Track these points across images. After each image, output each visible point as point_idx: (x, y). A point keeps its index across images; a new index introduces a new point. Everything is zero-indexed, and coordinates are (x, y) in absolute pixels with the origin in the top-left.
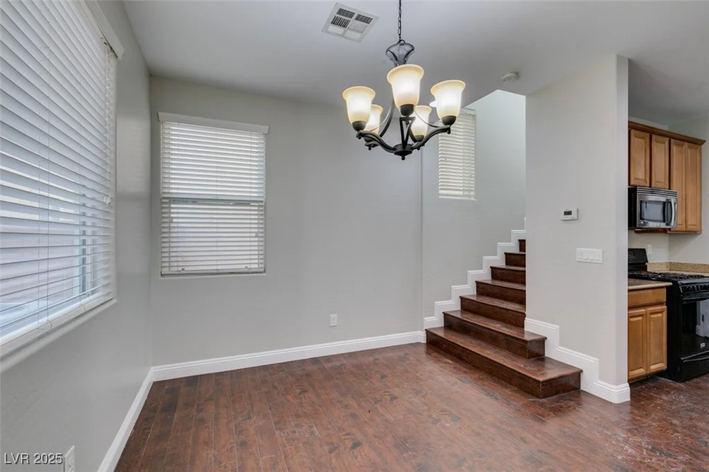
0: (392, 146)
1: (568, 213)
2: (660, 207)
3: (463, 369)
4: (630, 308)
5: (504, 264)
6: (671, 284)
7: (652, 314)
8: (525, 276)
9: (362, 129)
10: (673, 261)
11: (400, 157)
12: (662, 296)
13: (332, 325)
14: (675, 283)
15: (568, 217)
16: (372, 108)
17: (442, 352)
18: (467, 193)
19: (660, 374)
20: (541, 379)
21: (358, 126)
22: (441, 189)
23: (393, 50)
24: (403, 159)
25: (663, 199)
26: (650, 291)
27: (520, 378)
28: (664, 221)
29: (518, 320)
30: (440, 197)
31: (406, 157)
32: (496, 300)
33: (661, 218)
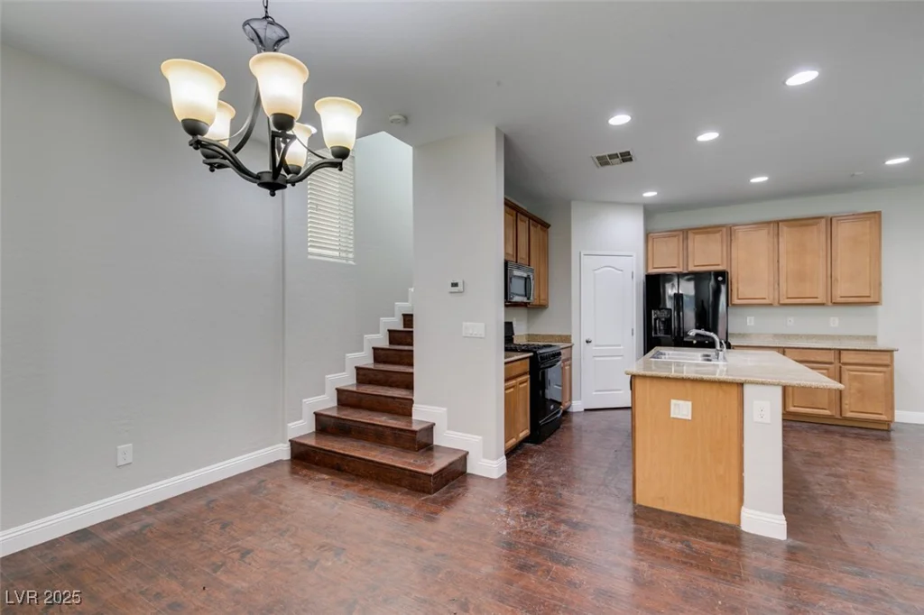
0: (255, 171)
1: (455, 285)
2: (523, 282)
3: (345, 482)
4: (507, 380)
5: (388, 343)
6: (531, 354)
7: (520, 384)
8: (412, 356)
9: (202, 134)
10: (531, 333)
11: (268, 192)
12: (526, 366)
13: (121, 462)
14: (535, 353)
15: (455, 289)
16: (219, 105)
17: (314, 466)
18: (343, 255)
19: (526, 440)
20: (432, 471)
21: (194, 128)
22: (311, 246)
23: (256, 25)
24: (273, 194)
25: (525, 275)
26: (519, 363)
27: (411, 476)
28: (526, 296)
29: (404, 409)
30: (310, 257)
31: (277, 192)
32: (380, 387)
33: (523, 293)
